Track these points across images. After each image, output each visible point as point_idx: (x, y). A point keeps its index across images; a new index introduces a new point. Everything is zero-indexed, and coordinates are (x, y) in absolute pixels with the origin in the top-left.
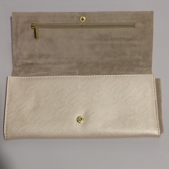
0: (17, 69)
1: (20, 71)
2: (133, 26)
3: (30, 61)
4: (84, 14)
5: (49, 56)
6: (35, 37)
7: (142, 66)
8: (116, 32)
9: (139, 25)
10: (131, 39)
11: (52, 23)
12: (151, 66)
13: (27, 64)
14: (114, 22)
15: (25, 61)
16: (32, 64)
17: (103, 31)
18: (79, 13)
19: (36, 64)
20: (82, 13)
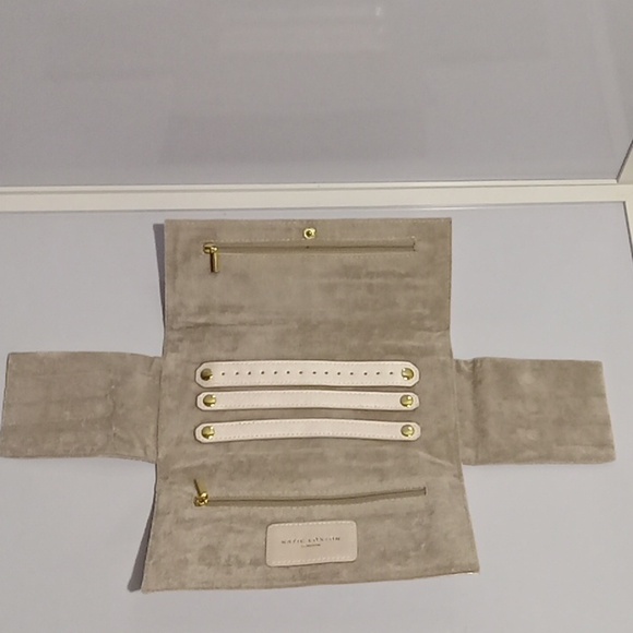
0: (176, 335)
1: (181, 340)
2: (412, 247)
3: (202, 320)
4: (311, 223)
5: (240, 308)
6: (212, 270)
7: (430, 330)
8: (377, 259)
9: (422, 246)
10: (407, 275)
11: (247, 241)
12: (448, 328)
13: (198, 326)
14: (373, 239)
15: (192, 320)
16: (206, 325)
17: (350, 258)
18: (301, 221)
19: (214, 325)
20: (308, 221)
